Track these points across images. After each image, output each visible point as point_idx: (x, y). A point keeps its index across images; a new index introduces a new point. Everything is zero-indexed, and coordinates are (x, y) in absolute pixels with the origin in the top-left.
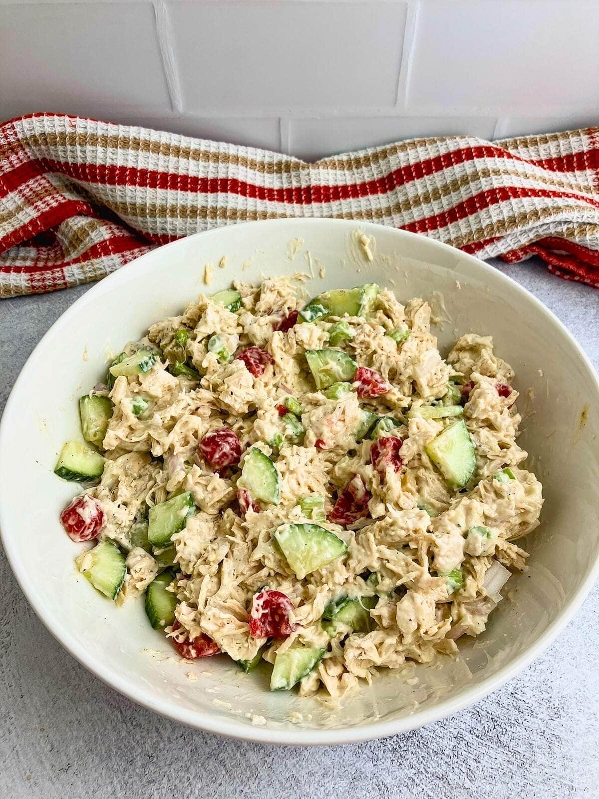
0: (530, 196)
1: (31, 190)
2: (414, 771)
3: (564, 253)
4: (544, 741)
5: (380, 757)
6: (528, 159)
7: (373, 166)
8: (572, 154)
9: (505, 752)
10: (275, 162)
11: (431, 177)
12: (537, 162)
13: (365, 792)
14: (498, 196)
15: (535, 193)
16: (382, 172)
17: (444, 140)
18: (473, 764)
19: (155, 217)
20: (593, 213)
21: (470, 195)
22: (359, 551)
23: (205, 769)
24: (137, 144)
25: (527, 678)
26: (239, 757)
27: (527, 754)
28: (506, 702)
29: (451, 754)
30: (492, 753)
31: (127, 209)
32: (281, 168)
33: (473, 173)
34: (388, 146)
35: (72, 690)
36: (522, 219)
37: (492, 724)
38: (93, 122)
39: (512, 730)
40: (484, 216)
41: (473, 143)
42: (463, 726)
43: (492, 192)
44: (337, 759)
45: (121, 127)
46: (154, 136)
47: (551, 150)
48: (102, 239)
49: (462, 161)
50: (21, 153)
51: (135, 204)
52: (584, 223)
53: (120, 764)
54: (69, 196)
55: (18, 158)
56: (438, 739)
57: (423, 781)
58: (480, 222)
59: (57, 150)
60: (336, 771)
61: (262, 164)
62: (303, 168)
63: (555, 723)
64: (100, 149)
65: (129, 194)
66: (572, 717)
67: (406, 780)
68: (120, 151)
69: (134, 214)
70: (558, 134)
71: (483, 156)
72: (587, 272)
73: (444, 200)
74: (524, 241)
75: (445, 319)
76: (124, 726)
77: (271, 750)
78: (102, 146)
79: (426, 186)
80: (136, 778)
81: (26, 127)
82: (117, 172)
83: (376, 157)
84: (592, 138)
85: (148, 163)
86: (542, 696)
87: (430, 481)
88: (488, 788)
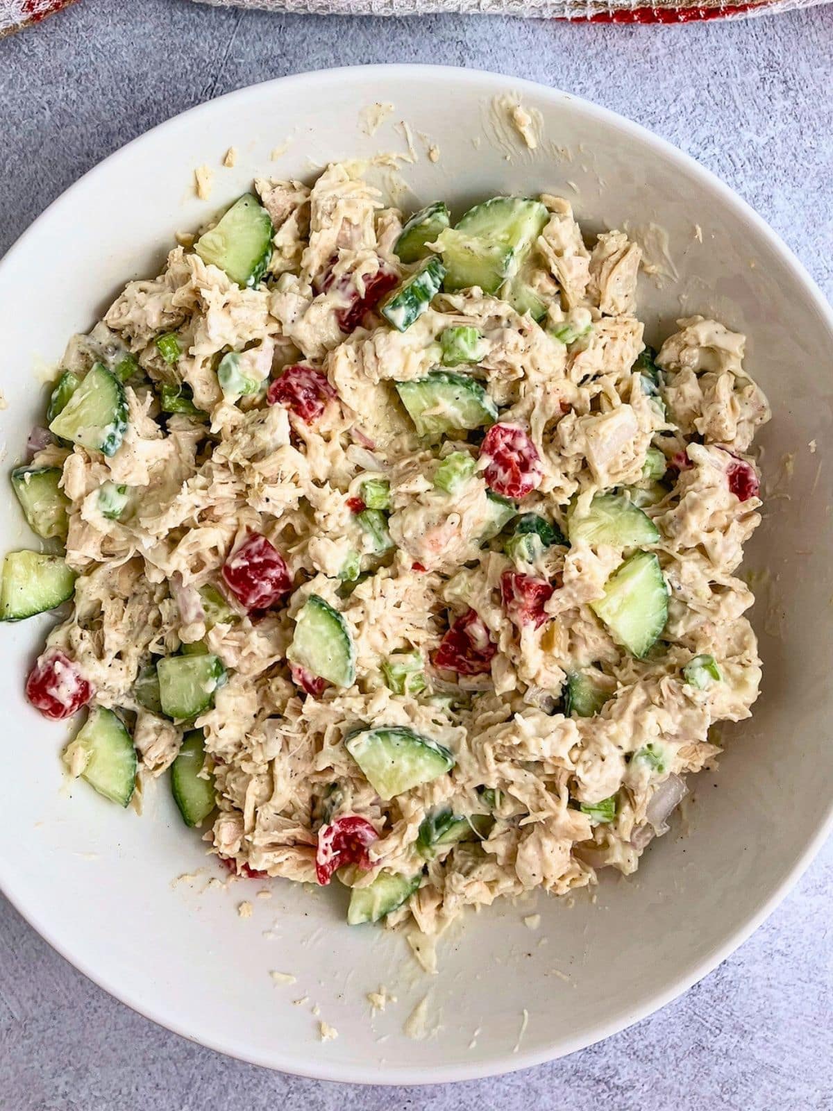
22: (470, 764)
87: (590, 642)
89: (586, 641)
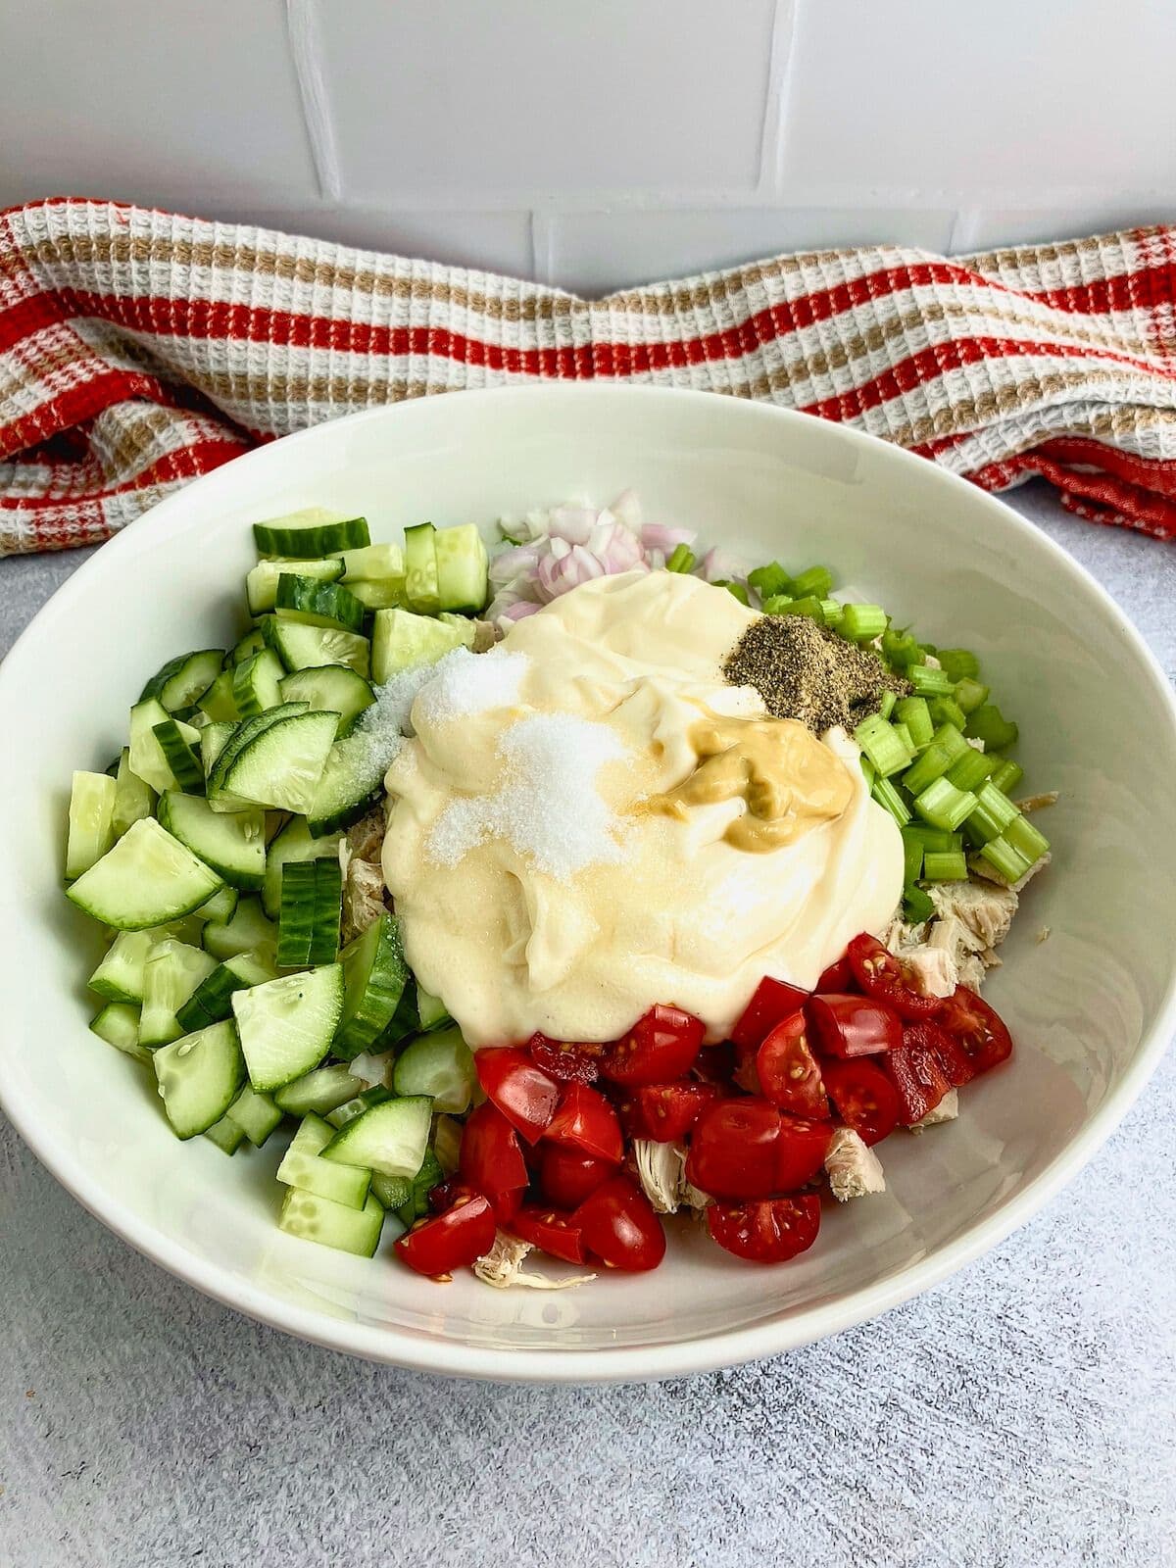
0: (1023, 354)
1: (40, 350)
2: (798, 1474)
3: (1092, 469)
4: (1066, 1413)
5: (728, 1444)
6: (1018, 290)
7: (715, 305)
8: (1104, 279)
9: (987, 1434)
10: (522, 298)
11: (828, 322)
12: (1037, 295)
13: (695, 1518)
14: (960, 354)
15: (1032, 348)
16: (732, 317)
17: (854, 253)
18: (921, 1460)
19: (284, 400)
20: (1146, 383)
21: (904, 356)
23: (365, 1472)
24: (249, 259)
25: (1029, 1287)
26: (436, 1447)
27: (1031, 1439)
28: (986, 1335)
29: (875, 1440)
30: (960, 1436)
31: (229, 386)
32: (536, 310)
33: (912, 312)
34: (744, 268)
35: (95, 1313)
36: (1009, 396)
37: (957, 1379)
38: (164, 216)
39: (999, 1389)
40: (933, 394)
41: (910, 258)
42: (899, 1382)
43: (949, 347)
44: (639, 1450)
45: (219, 226)
46: (283, 244)
47: (1064, 273)
48: (179, 445)
49: (890, 291)
50: (20, 277)
51: (244, 376)
52: (1130, 405)
53: (188, 1462)
54: (114, 363)
55: (16, 287)
56: (847, 1408)
57: (816, 1493)
58: (925, 404)
59: (92, 271)
60: (636, 1475)
61: (497, 303)
62: (578, 309)
63: (1089, 1375)
64: (176, 268)
65: (234, 355)
66: (1122, 1364)
67: (781, 1491)
68: (216, 271)
69: (244, 396)
70: (1076, 242)
71: (930, 282)
72: (1140, 506)
73: (855, 366)
74: (1013, 443)
76: (201, 1386)
77: (503, 1433)
78: (181, 262)
79: (817, 341)
80: (221, 1491)
81: (33, 224)
82: (210, 313)
83: (720, 288)
84: (1143, 246)
85: (271, 296)
86: (1061, 1323)
88: (952, 1508)
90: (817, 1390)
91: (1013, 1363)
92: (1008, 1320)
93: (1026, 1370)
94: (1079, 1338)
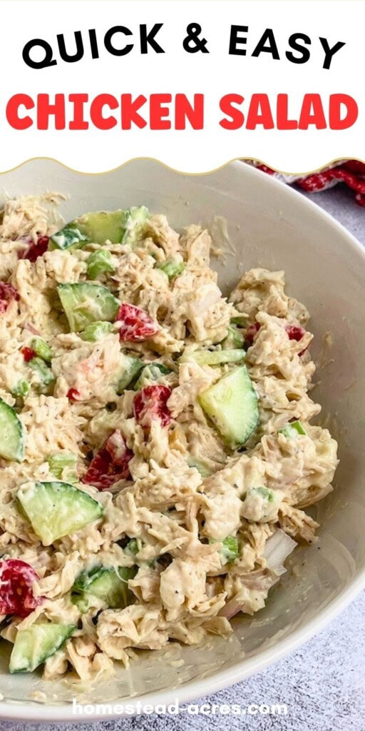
22: (116, 513)
25: (313, 671)
28: (287, 697)
39: (293, 727)
42: (236, 723)
63: (344, 720)
75: (228, 251)
86: (330, 691)
87: (203, 438)
89: (199, 438)
90: (189, 726)
91: (301, 713)
92: (300, 690)
93: (309, 716)
94: (340, 700)
